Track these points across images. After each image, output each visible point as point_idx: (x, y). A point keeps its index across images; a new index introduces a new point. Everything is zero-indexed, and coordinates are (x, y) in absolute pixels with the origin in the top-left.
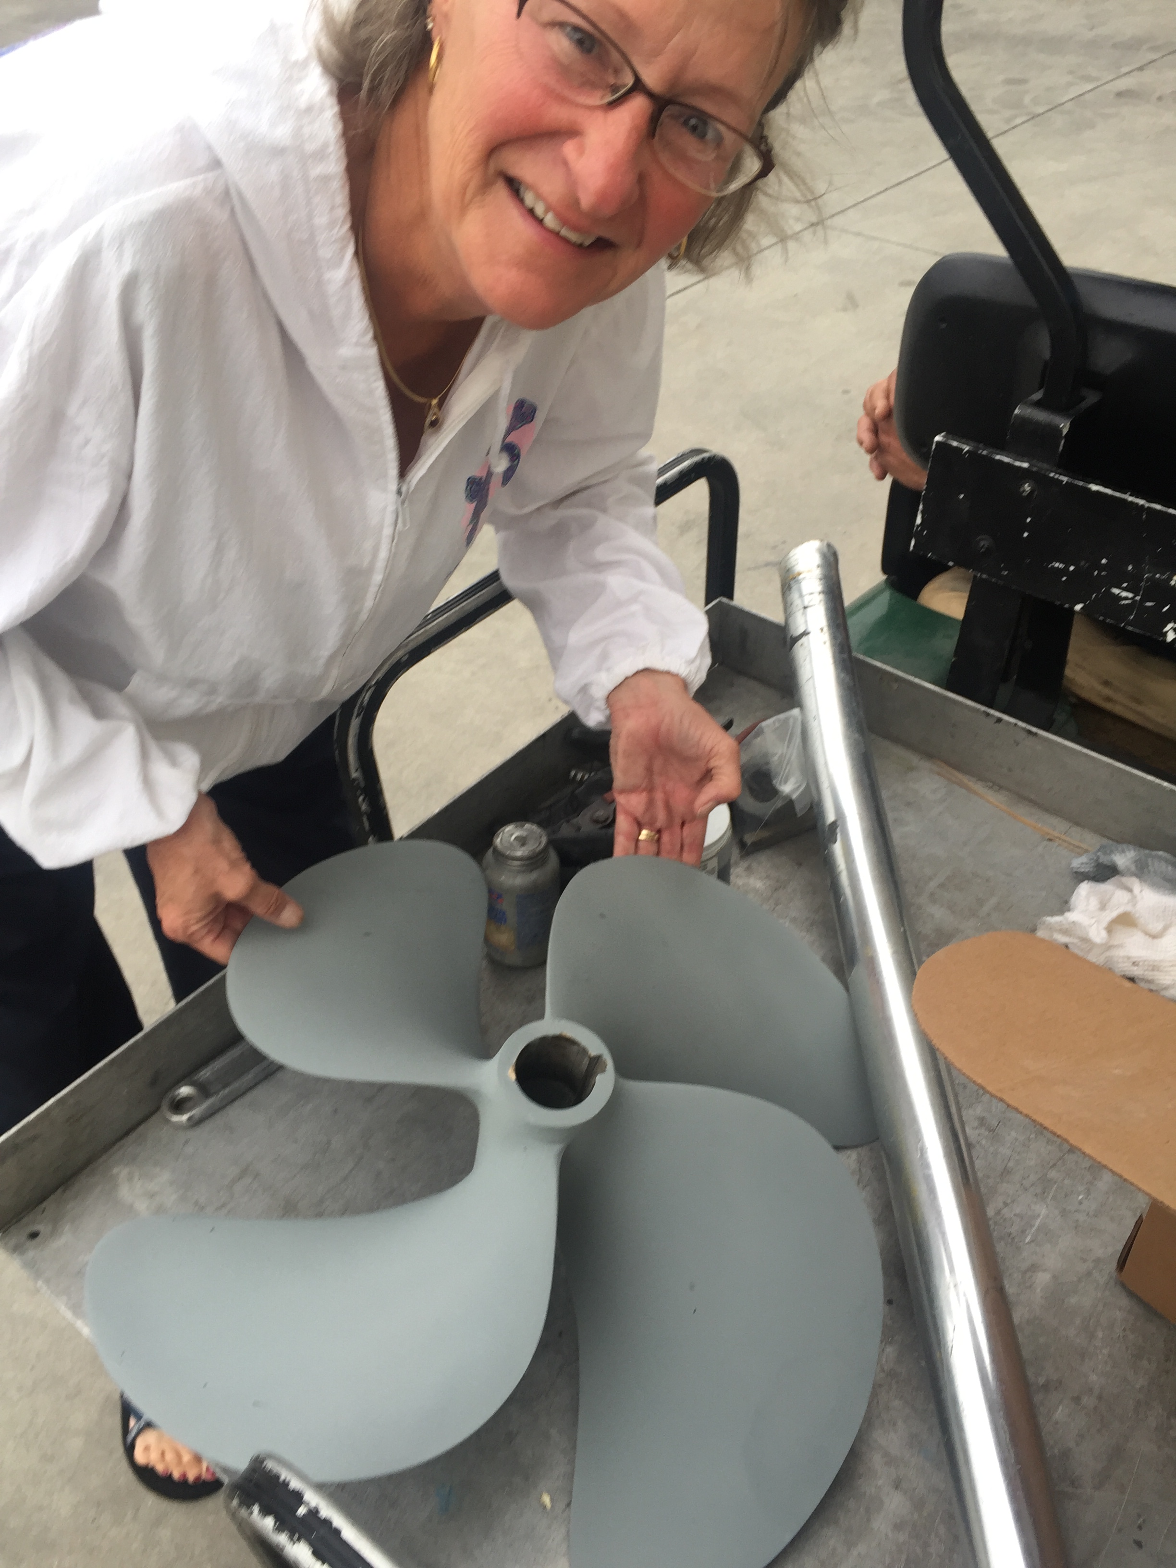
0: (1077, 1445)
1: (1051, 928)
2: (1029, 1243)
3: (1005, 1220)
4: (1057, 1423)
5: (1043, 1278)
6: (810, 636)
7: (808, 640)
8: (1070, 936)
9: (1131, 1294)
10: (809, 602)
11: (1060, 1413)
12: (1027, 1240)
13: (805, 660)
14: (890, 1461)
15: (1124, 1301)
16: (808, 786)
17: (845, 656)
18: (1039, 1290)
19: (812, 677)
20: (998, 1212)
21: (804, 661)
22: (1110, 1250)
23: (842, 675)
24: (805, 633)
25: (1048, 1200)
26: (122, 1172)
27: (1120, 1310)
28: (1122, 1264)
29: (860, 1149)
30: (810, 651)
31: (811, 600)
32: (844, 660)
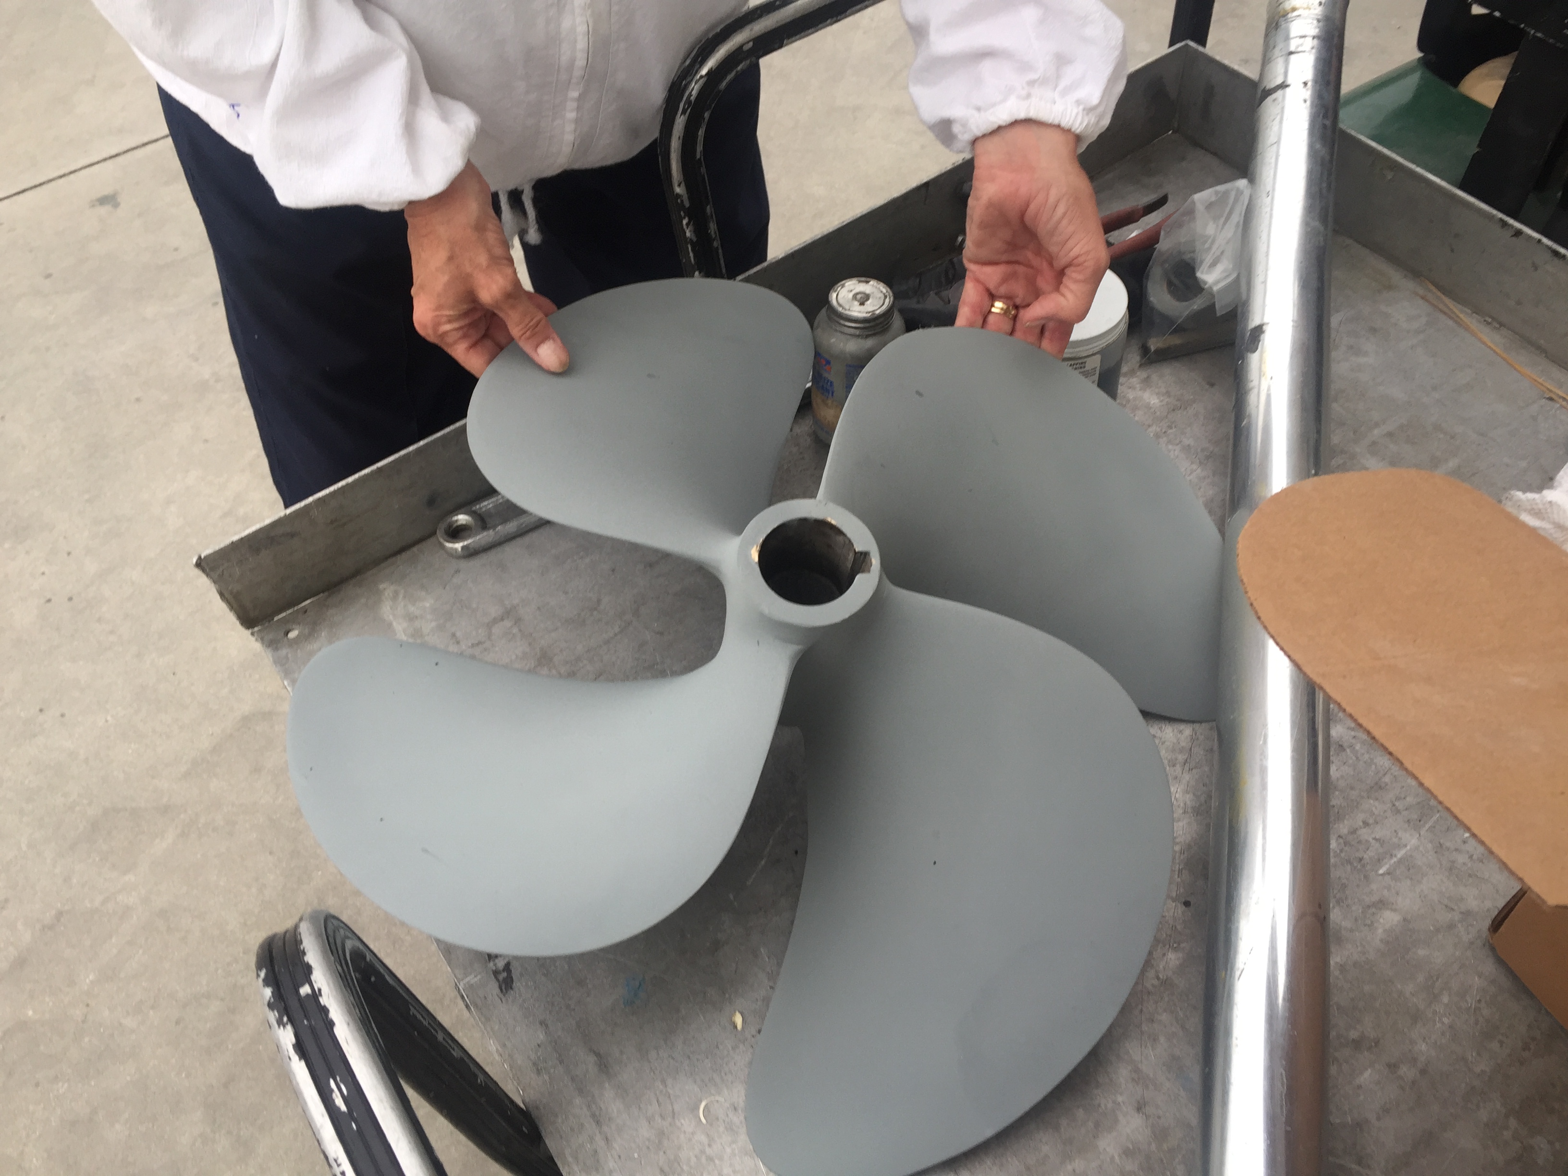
0: (1379, 1119)
1: (1519, 506)
2: (1382, 875)
3: (1360, 842)
4: (1360, 1087)
5: (1389, 919)
6: (1288, 90)
7: (1284, 97)
8: (1543, 519)
9: (1500, 961)
10: (1297, 47)
11: (1367, 1077)
12: (1381, 872)
13: (1274, 119)
14: (1139, 1077)
15: (1489, 967)
16: (1238, 279)
17: (1328, 123)
18: (1380, 931)
19: (1278, 142)
20: (1354, 832)
21: (1273, 121)
22: (1488, 904)
23: (1318, 146)
24: (1283, 86)
25: (1423, 832)
26: (387, 589)
27: (1480, 977)
28: (1497, 924)
29: (1197, 726)
30: (1283, 108)
31: (1302, 45)
32: (1324, 126)
